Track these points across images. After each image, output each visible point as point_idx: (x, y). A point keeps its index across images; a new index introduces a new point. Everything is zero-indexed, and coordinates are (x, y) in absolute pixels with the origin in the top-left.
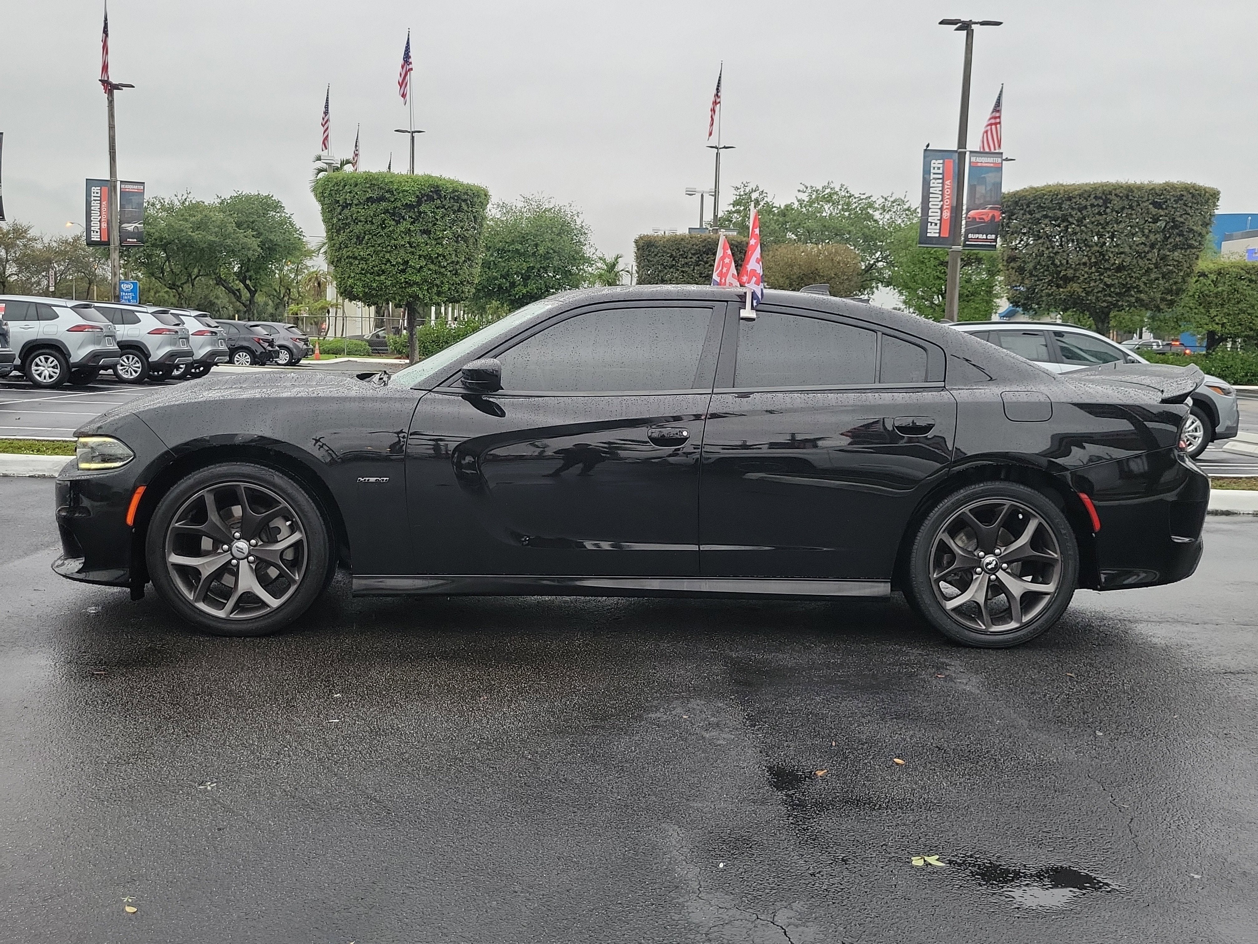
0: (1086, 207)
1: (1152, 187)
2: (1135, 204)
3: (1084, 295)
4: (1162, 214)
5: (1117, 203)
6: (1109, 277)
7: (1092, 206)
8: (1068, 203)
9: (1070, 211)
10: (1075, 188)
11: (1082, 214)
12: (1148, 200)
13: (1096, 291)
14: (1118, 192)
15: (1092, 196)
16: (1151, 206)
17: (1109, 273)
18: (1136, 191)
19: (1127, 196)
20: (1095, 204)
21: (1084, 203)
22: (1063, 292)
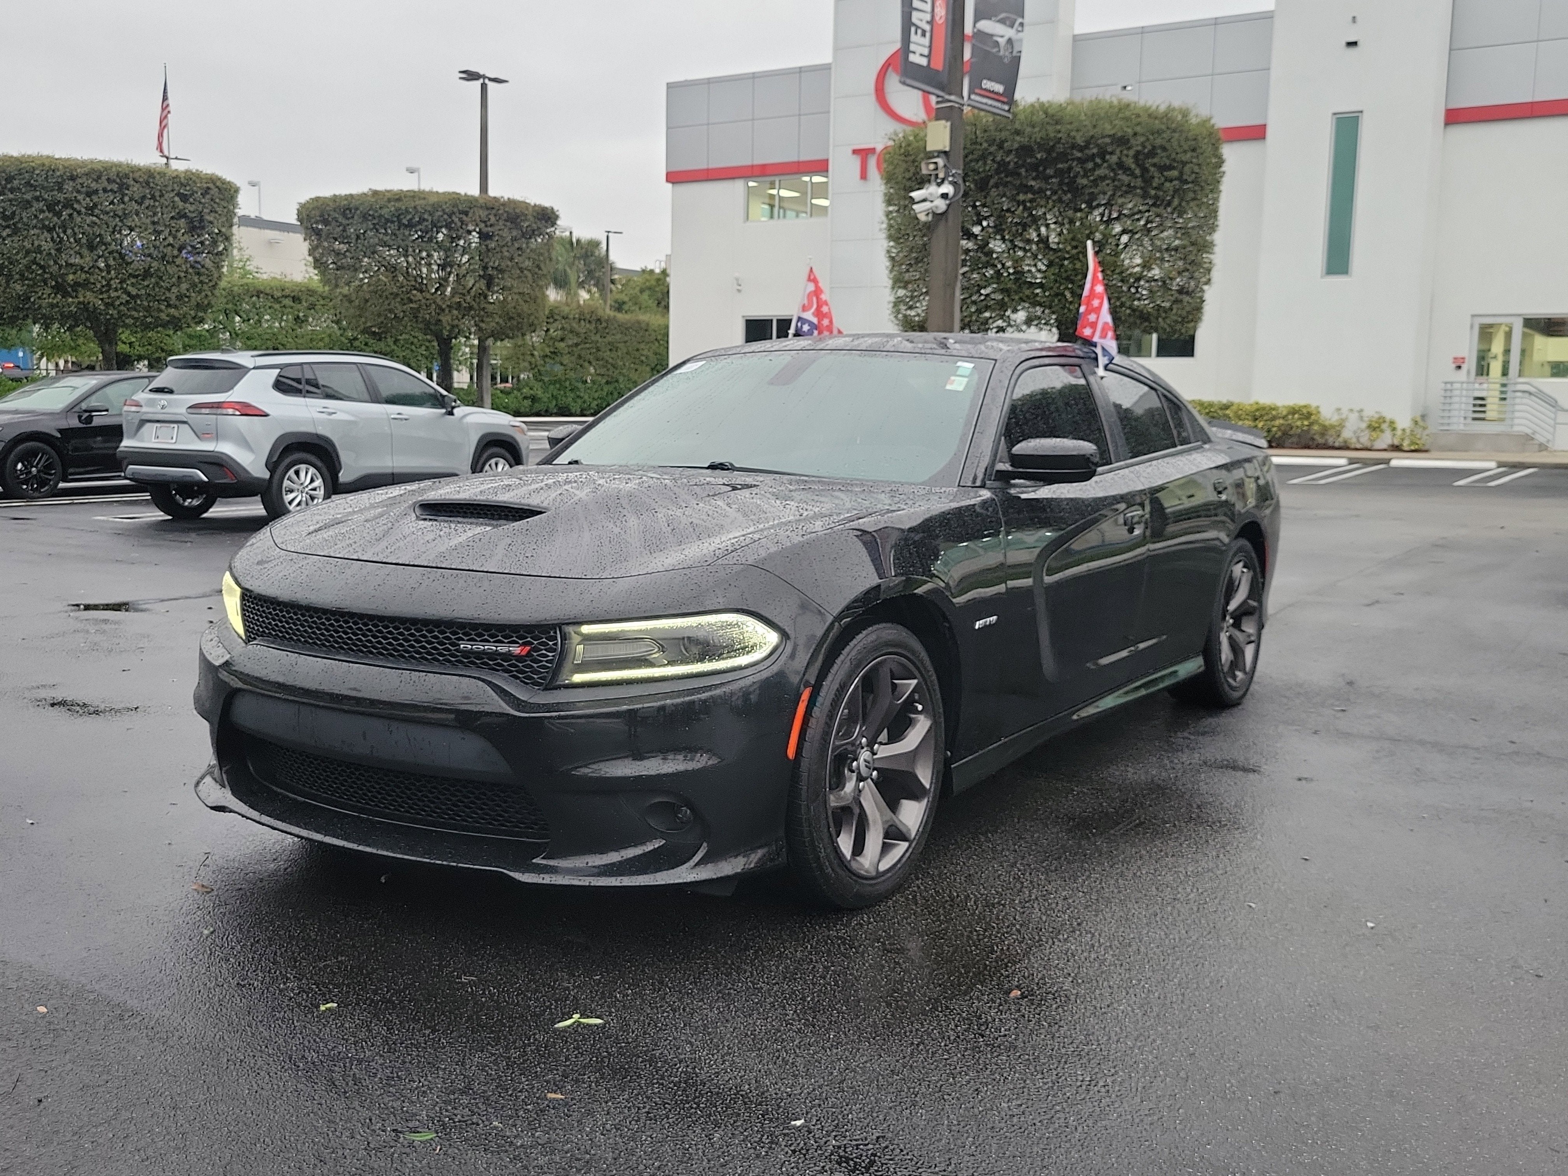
0: (96, 192)
1: (176, 173)
2: (157, 194)
3: (102, 307)
4: (192, 209)
5: (136, 190)
6: (133, 285)
7: (105, 190)
8: (71, 183)
9: (75, 194)
10: (84, 163)
11: (91, 201)
12: (173, 191)
13: (118, 303)
14: (137, 175)
15: (104, 178)
16: (177, 199)
17: (134, 280)
18: (158, 177)
19: (148, 183)
20: (109, 189)
21: (94, 185)
22: (73, 302)
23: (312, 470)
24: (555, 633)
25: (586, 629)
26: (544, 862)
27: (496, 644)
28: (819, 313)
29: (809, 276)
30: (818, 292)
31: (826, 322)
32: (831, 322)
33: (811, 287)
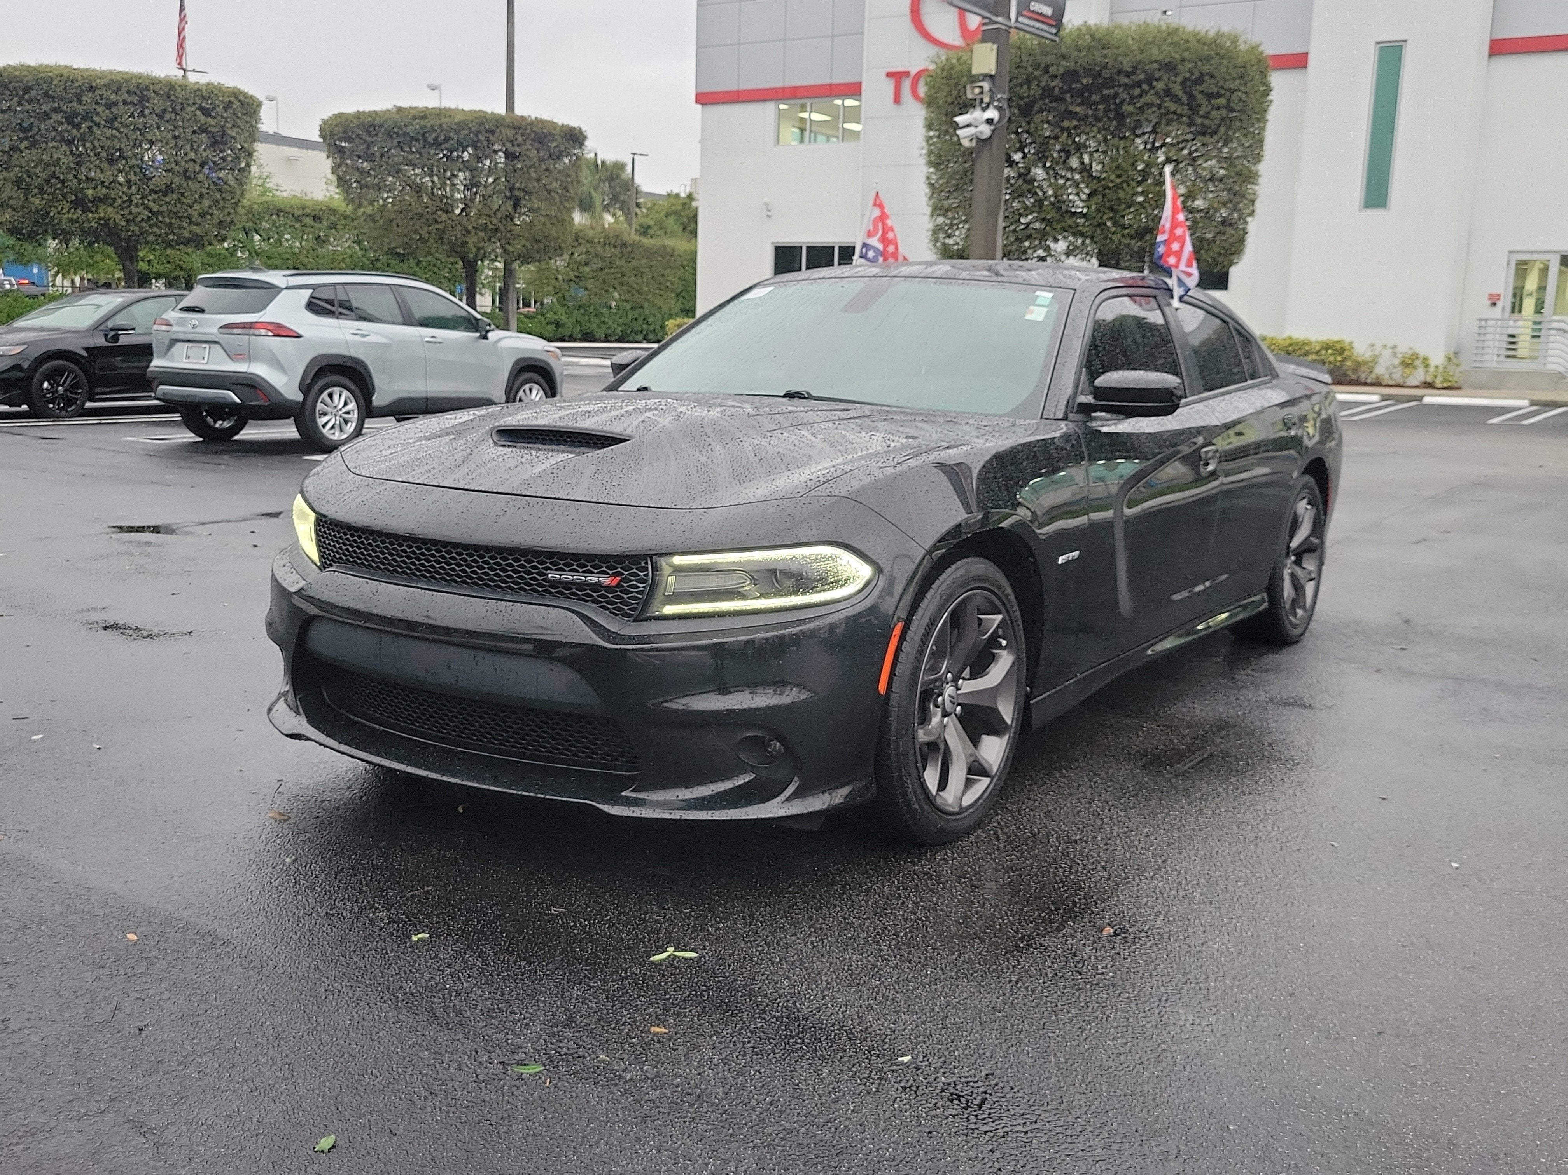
0: (116, 104)
1: (197, 87)
2: (178, 107)
3: (124, 223)
4: (213, 124)
5: (157, 103)
6: (154, 201)
7: (125, 103)
8: (90, 94)
9: (94, 106)
10: (102, 74)
11: (111, 113)
12: (194, 104)
13: (139, 219)
14: (157, 87)
15: (124, 90)
16: (198, 113)
17: (156, 196)
18: (179, 90)
19: (169, 97)
20: (129, 101)
21: (113, 97)
22: (93, 218)
23: (345, 393)
24: (646, 563)
25: (678, 560)
26: (634, 795)
27: (586, 575)
28: (884, 240)
29: (875, 200)
30: (883, 217)
31: (891, 249)
32: (896, 248)
33: (877, 212)
